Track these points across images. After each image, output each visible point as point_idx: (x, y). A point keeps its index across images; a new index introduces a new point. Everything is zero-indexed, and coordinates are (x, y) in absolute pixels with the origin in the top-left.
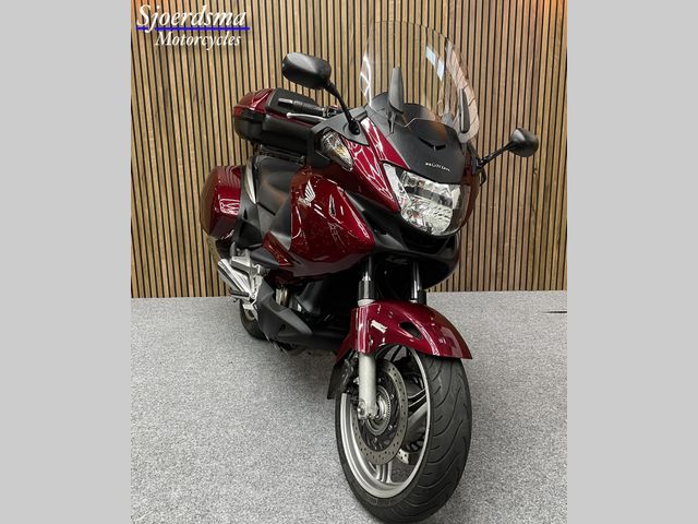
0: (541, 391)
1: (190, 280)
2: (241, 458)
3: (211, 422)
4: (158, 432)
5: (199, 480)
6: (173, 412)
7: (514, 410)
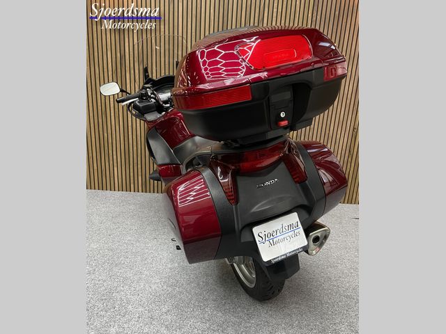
0: (352, 271)
1: (132, 181)
2: (159, 306)
3: (140, 279)
4: (105, 284)
5: (130, 320)
6: (115, 270)
7: (335, 283)
